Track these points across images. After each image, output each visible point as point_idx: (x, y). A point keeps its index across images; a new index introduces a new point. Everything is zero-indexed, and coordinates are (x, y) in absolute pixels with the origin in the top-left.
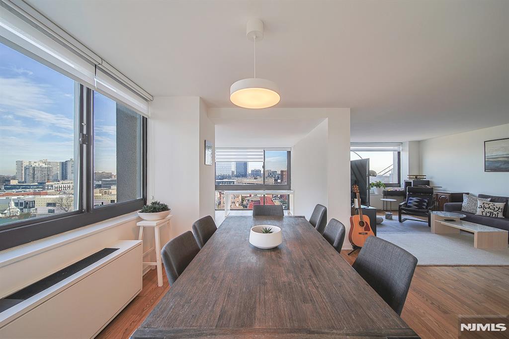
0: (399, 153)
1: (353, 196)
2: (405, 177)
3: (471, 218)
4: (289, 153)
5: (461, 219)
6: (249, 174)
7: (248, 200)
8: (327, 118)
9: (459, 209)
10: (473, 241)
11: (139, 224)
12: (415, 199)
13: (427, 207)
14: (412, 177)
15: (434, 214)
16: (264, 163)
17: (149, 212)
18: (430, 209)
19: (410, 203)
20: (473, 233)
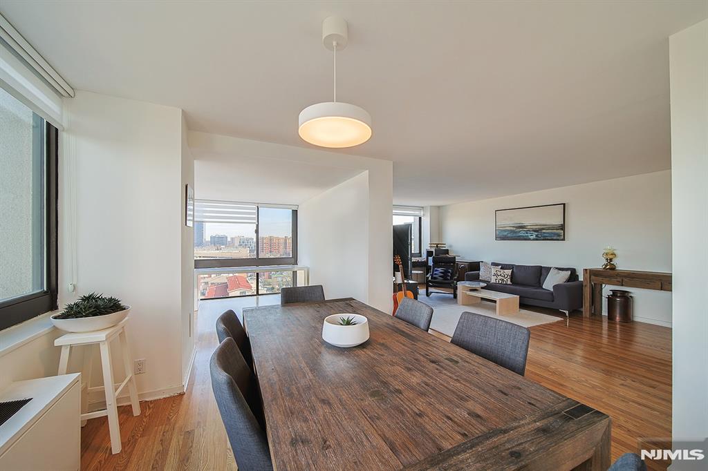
0: (420, 218)
1: (396, 269)
2: (426, 246)
3: (490, 287)
4: (295, 213)
5: (482, 288)
6: (207, 242)
7: (206, 283)
8: (367, 171)
9: (476, 278)
10: (495, 309)
11: (57, 342)
12: (440, 270)
13: (451, 278)
14: (433, 245)
15: (460, 285)
16: (258, 226)
17: (85, 316)
18: (455, 280)
19: (436, 274)
20: (495, 302)
